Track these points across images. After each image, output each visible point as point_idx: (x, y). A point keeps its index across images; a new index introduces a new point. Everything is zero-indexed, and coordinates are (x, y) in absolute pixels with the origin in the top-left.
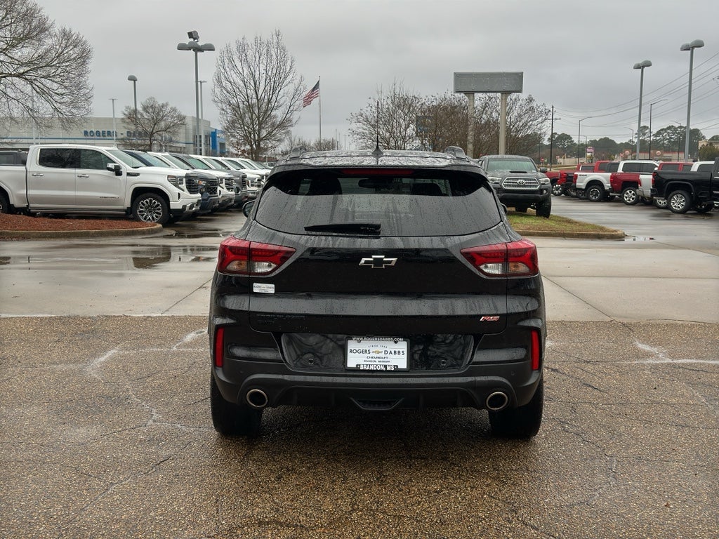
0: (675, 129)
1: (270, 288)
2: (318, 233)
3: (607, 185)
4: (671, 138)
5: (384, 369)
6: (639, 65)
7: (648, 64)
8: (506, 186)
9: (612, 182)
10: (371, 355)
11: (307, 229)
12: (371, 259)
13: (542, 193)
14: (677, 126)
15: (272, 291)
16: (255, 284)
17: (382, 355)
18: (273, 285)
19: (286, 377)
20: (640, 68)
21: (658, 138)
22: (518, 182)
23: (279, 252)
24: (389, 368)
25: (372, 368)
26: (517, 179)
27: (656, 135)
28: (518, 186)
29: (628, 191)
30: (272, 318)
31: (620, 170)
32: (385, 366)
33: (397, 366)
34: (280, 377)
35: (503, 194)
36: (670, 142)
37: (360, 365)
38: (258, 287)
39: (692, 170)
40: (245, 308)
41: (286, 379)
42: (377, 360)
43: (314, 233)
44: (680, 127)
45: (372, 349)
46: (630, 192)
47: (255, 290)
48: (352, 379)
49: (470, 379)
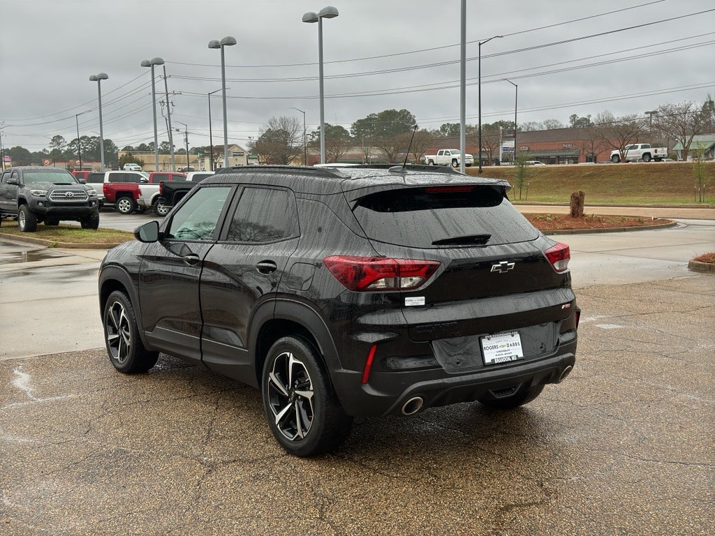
0: (89, 139)
1: (420, 301)
2: (447, 246)
3: (101, 196)
4: (85, 148)
5: (510, 360)
6: (95, 77)
7: (105, 78)
8: (53, 198)
9: (105, 192)
10: (500, 349)
11: (434, 243)
12: (499, 265)
13: (91, 205)
14: (90, 137)
15: (423, 303)
16: (406, 299)
17: (506, 348)
18: (424, 298)
19: (446, 380)
20: (96, 80)
21: (73, 148)
22: (66, 194)
23: (424, 266)
24: (513, 359)
25: (503, 361)
26: (65, 192)
27: (70, 145)
28: (66, 198)
29: (122, 201)
30: (430, 328)
31: (106, 180)
32: (511, 357)
33: (517, 356)
34: (440, 381)
35: (51, 208)
36: (84, 151)
37: (494, 360)
38: (409, 301)
39: (187, 180)
40: (403, 322)
41: (446, 382)
42: (504, 353)
43: (443, 246)
44: (94, 137)
45: (499, 344)
46: (125, 202)
47: (407, 304)
48: (495, 372)
49: (560, 358)
